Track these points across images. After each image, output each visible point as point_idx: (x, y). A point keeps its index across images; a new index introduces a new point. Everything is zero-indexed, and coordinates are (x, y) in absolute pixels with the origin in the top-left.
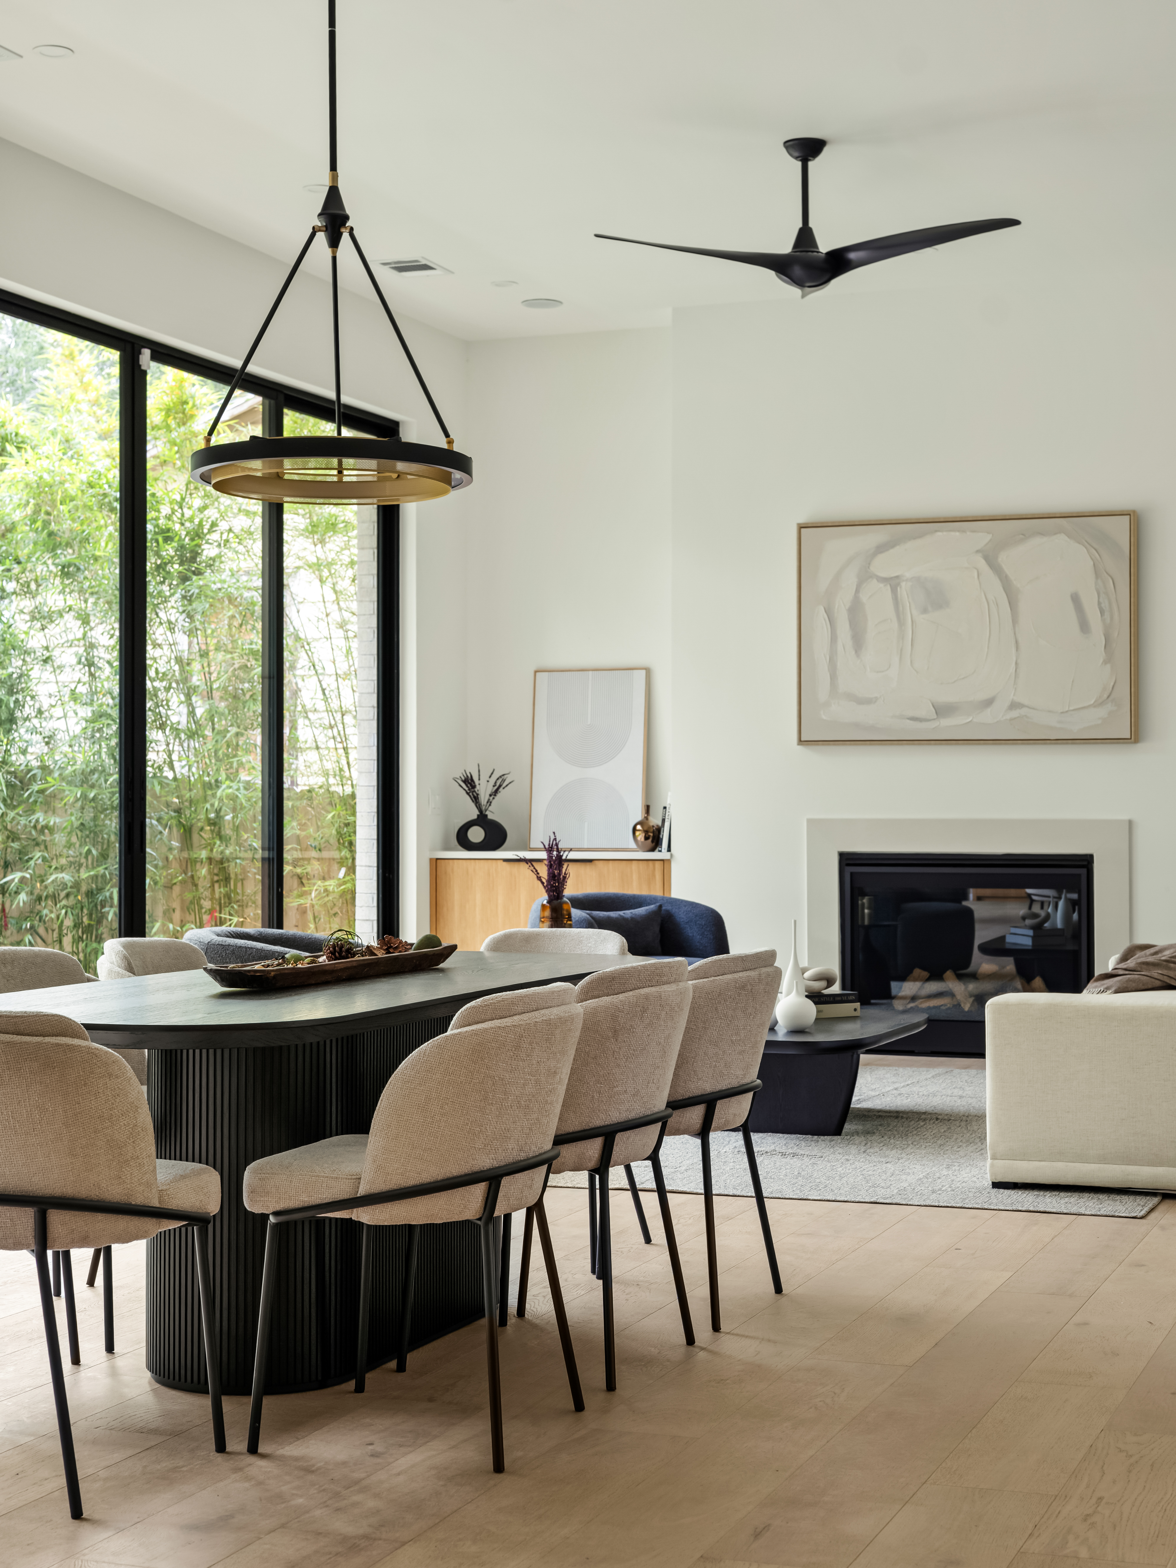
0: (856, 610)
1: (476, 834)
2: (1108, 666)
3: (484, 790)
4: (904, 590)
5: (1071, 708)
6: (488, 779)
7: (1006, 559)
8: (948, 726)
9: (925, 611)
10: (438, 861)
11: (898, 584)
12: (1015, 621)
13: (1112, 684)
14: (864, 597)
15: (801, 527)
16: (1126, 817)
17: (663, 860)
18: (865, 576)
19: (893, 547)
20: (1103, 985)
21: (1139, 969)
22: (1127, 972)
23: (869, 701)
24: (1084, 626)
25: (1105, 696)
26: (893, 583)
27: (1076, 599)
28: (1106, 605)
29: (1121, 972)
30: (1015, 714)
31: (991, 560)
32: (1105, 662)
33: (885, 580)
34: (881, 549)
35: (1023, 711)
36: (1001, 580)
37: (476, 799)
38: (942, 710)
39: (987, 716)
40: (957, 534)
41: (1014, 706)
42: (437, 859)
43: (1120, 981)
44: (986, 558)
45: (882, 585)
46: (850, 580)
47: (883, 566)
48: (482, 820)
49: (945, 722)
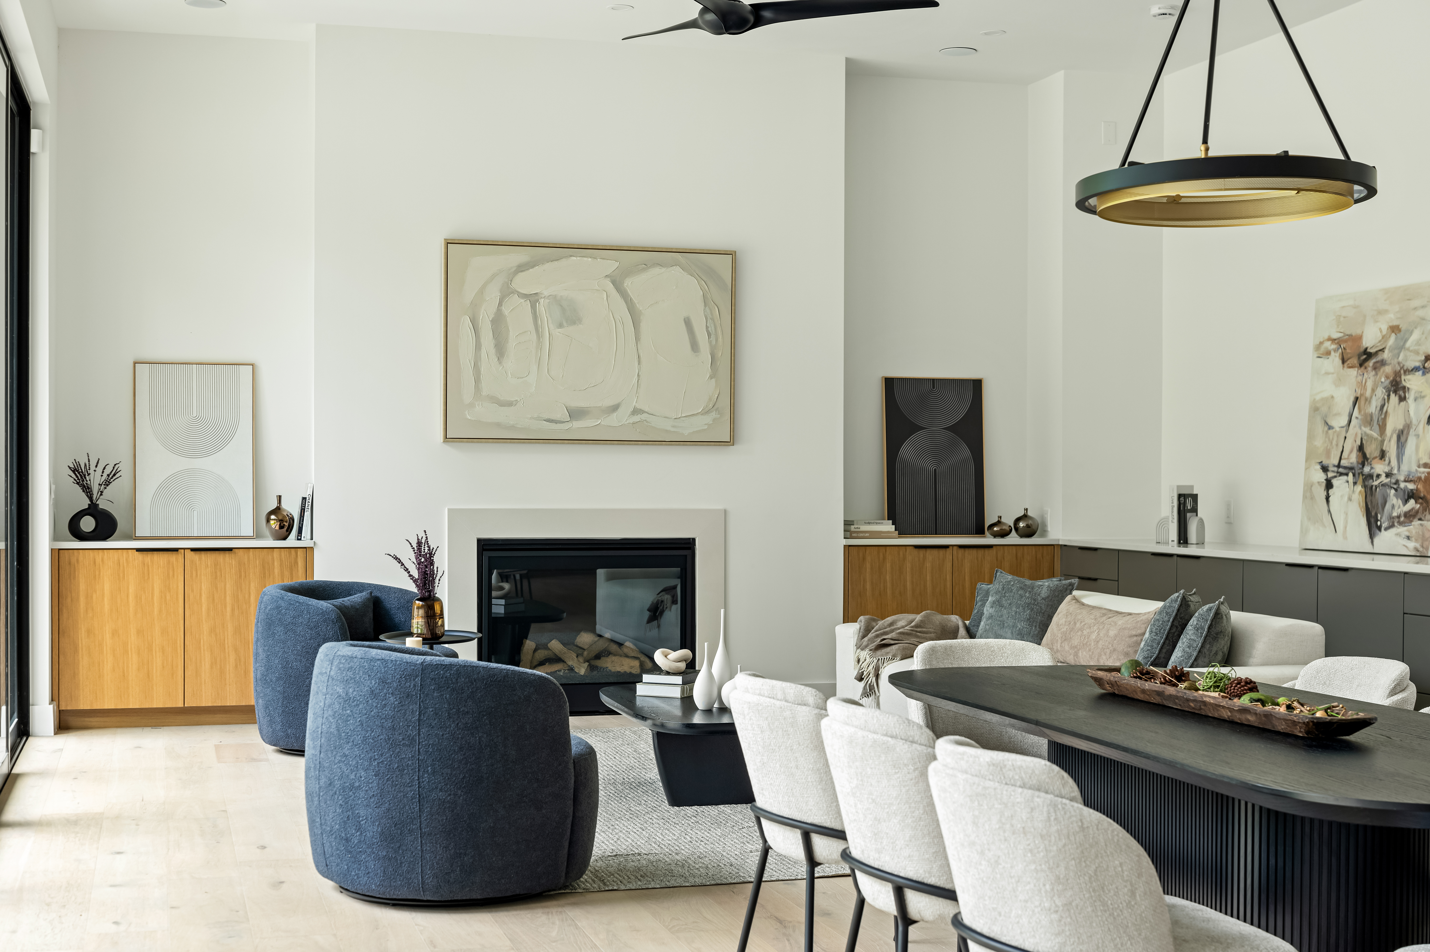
0: (498, 321)
2: (713, 380)
4: (542, 307)
5: (683, 415)
7: (630, 284)
8: (580, 427)
9: (561, 326)
10: (60, 551)
11: (538, 301)
12: (637, 339)
13: (716, 396)
14: (506, 310)
15: (448, 243)
16: (720, 507)
17: (306, 548)
18: (507, 292)
19: (533, 267)
23: (510, 404)
24: (694, 346)
25: (711, 406)
26: (533, 299)
27: (688, 322)
28: (712, 329)
30: (636, 418)
31: (618, 285)
32: (711, 377)
33: (525, 296)
34: (521, 268)
35: (644, 416)
36: (626, 302)
37: (87, 490)
38: (575, 414)
39: (613, 420)
40: (590, 259)
41: (636, 411)
42: (59, 549)
44: (614, 283)
45: (522, 301)
46: (493, 294)
47: (524, 283)
48: (93, 510)
49: (576, 424)
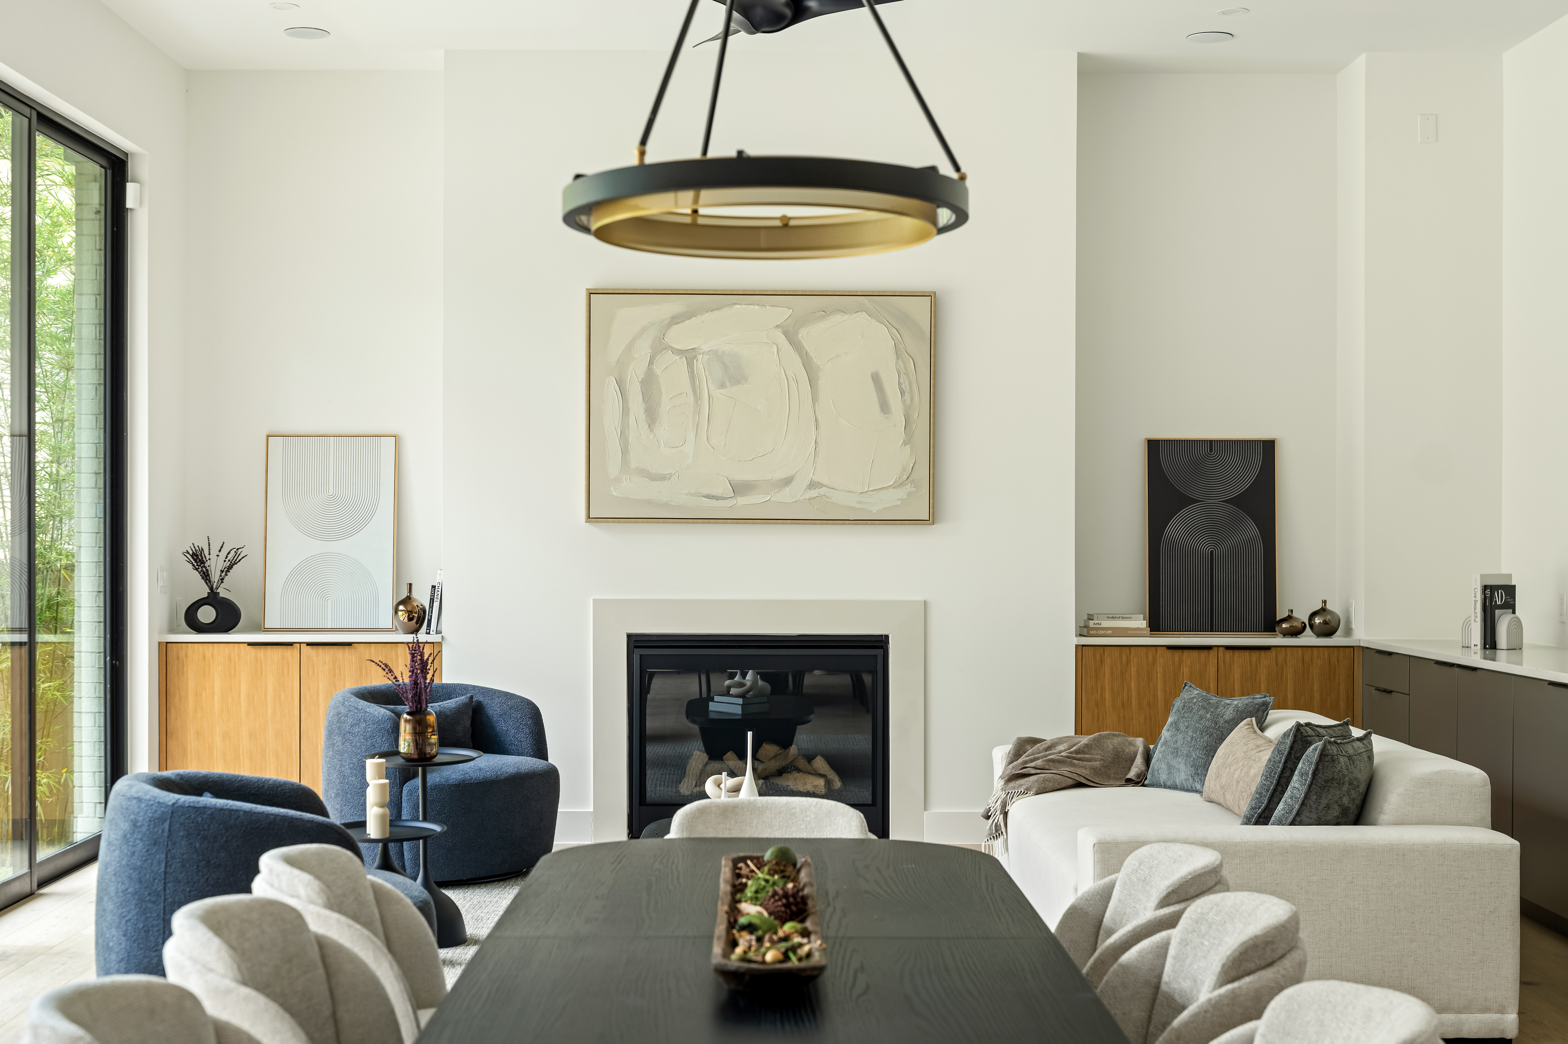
0: (649, 382)
1: (207, 614)
2: (908, 447)
3: (215, 565)
4: (700, 364)
5: (870, 489)
6: (218, 553)
7: (805, 335)
8: (746, 504)
9: (722, 386)
11: (695, 357)
12: (815, 400)
13: (912, 465)
14: (658, 370)
15: (591, 293)
16: (921, 598)
17: (433, 643)
18: (659, 347)
19: (689, 318)
20: (1021, 785)
21: (1047, 767)
22: (1039, 771)
23: (663, 478)
24: (884, 407)
25: (905, 477)
26: (690, 356)
27: (876, 379)
28: (906, 386)
29: (1033, 771)
30: (814, 493)
31: (791, 336)
32: (905, 443)
33: (680, 352)
34: (676, 320)
35: (823, 491)
36: (801, 357)
37: (206, 576)
38: (739, 488)
39: (786, 495)
40: (757, 307)
41: (813, 485)
42: (167, 643)
43: (1037, 781)
44: (786, 334)
45: (677, 357)
46: (643, 350)
47: (679, 337)
48: (212, 599)
49: (742, 501)
